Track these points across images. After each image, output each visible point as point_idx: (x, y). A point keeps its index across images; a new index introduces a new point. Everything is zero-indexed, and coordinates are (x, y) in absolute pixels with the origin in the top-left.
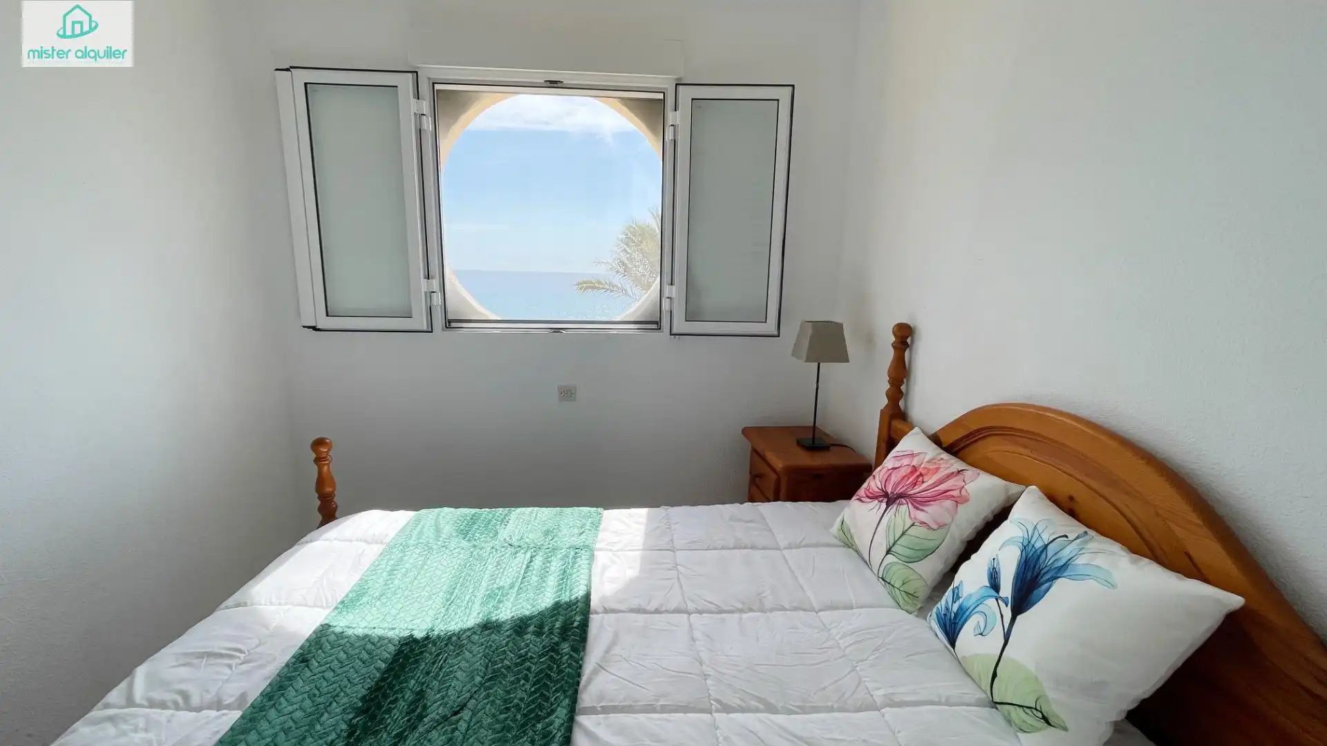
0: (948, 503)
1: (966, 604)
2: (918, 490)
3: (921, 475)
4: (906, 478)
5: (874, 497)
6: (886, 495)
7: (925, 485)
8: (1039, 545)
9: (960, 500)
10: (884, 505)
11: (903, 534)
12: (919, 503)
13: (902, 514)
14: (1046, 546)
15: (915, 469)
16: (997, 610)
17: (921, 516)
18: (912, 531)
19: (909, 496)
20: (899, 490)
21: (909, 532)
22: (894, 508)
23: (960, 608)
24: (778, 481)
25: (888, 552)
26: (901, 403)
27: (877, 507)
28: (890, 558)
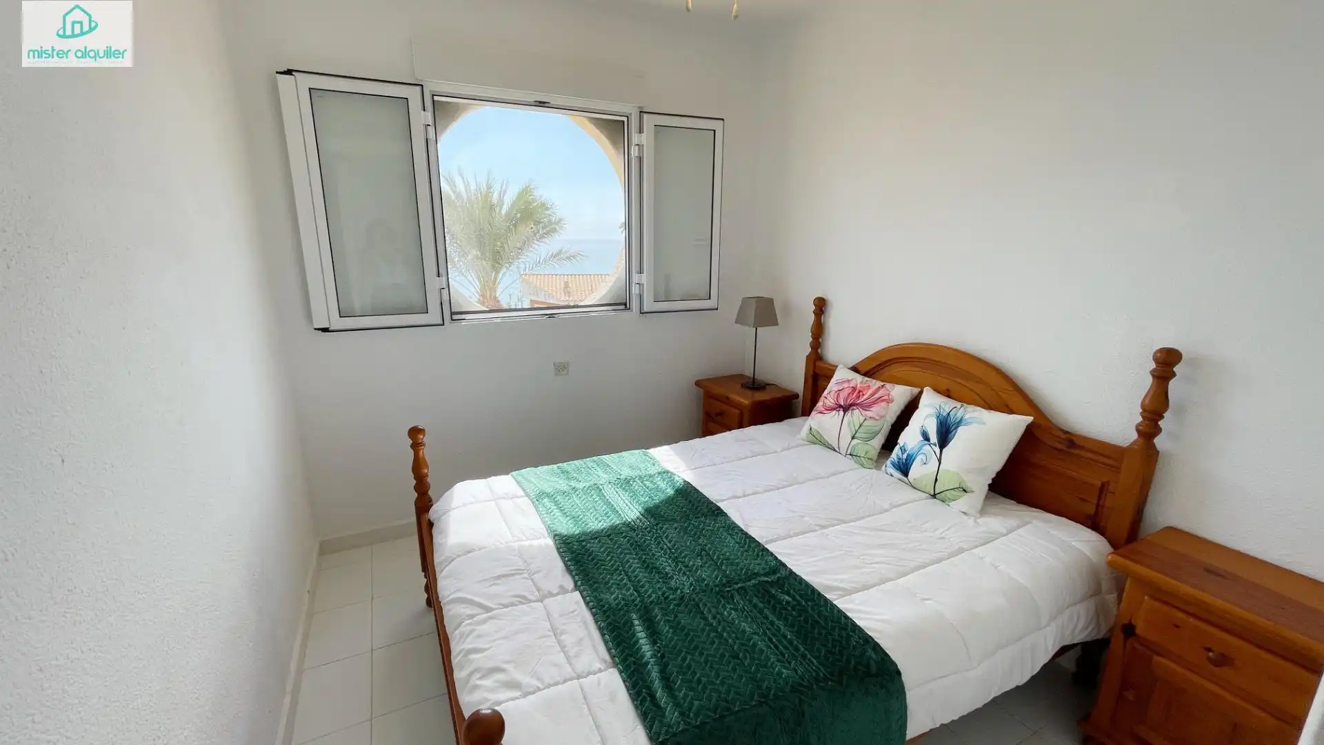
0: (883, 404)
1: (911, 453)
2: (862, 400)
3: (860, 391)
4: (851, 395)
5: (832, 409)
6: (840, 406)
7: (865, 397)
8: (945, 414)
9: (889, 401)
10: (842, 413)
11: (861, 426)
12: (865, 407)
13: (856, 416)
14: (949, 414)
15: (854, 389)
16: (931, 450)
17: (869, 414)
18: (866, 423)
19: (857, 404)
20: (849, 402)
21: (864, 424)
22: (849, 413)
23: (908, 455)
24: (742, 414)
25: (853, 438)
26: (819, 351)
27: (836, 416)
28: (855, 441)
